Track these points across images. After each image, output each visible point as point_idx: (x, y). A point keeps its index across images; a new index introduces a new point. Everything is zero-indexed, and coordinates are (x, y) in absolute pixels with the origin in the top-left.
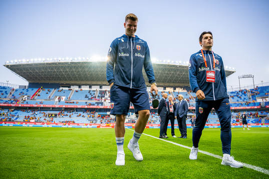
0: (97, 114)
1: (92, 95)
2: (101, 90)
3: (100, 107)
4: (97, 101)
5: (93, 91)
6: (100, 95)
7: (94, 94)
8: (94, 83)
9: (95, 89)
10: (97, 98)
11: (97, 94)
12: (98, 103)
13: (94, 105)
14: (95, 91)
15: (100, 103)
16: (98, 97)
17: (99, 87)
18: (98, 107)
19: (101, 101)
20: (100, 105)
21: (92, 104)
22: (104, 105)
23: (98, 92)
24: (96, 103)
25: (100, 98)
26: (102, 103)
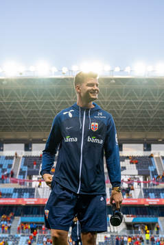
0: (17, 221)
1: (4, 171)
2: (28, 154)
3: (28, 201)
4: (17, 186)
5: (7, 158)
6: (26, 169)
7: (10, 166)
8: (10, 136)
9: (12, 153)
10: (17, 177)
11: (18, 166)
12: (20, 192)
13: (8, 195)
14: (11, 158)
15: (26, 190)
16: (22, 173)
17: (22, 146)
18: (20, 202)
19: (30, 184)
20: (26, 195)
21: (4, 194)
22: (38, 195)
23: (21, 162)
24: (15, 190)
25: (27, 178)
26: (31, 192)
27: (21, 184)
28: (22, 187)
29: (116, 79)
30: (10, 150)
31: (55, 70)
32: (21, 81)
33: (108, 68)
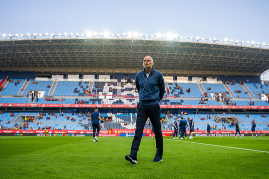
2: (97, 80)
3: (98, 105)
4: (92, 98)
5: (85, 82)
6: (96, 89)
7: (87, 87)
8: (87, 71)
9: (88, 80)
10: (92, 93)
11: (92, 87)
12: (94, 101)
13: (87, 103)
14: (88, 82)
15: (97, 100)
16: (94, 91)
17: (94, 76)
18: (94, 106)
19: (98, 97)
20: (97, 102)
21: (85, 102)
22: (103, 102)
23: (93, 85)
24: (91, 100)
25: (96, 93)
26: (100, 101)
27: (93, 96)
28: (94, 98)
29: (146, 41)
30: (87, 78)
31: (113, 35)
32: (94, 40)
33: (141, 35)
